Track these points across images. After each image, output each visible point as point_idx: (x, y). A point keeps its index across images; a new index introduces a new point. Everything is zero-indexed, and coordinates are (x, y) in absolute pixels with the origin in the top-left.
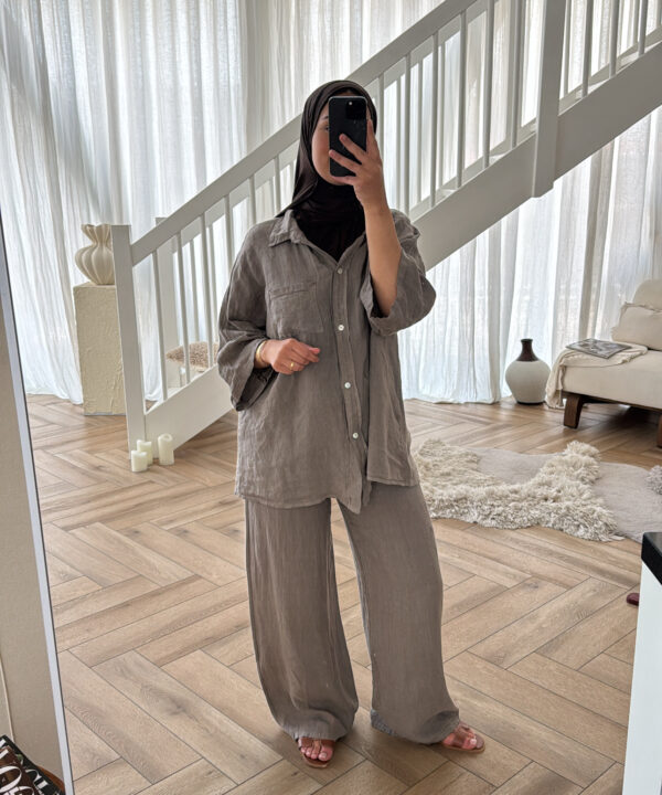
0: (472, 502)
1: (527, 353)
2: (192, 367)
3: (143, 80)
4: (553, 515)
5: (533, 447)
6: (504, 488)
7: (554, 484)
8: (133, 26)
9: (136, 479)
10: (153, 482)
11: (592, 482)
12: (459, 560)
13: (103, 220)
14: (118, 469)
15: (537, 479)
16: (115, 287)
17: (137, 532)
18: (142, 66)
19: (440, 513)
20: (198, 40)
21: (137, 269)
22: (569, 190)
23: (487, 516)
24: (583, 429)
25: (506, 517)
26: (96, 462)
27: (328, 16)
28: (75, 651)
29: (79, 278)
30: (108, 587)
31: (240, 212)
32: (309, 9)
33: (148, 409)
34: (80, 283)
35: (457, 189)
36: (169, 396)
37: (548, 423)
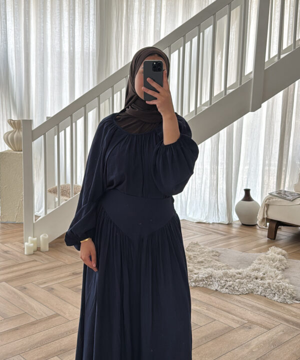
0: (215, 278)
1: (247, 196)
2: (62, 198)
3: (44, 46)
4: (260, 287)
5: (251, 249)
6: (233, 271)
7: (261, 270)
8: (40, 17)
9: (27, 259)
10: (36, 261)
11: (283, 270)
12: (207, 311)
13: (18, 117)
15: (251, 267)
16: (22, 152)
18: (43, 39)
20: (74, 26)
21: (35, 143)
22: (270, 109)
23: (223, 287)
24: (278, 240)
25: (234, 288)
26: (6, 249)
27: (143, 15)
31: (92, 115)
32: (133, 12)
33: (36, 220)
34: (3, 150)
35: (209, 106)
36: (48, 213)
37: (259, 236)
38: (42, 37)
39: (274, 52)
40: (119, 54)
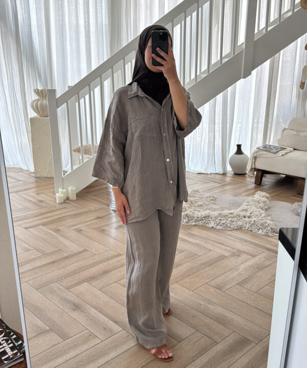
0: (211, 218)
1: (239, 151)
2: (85, 156)
3: (62, 22)
4: (248, 224)
5: (241, 194)
6: (226, 212)
7: (249, 210)
9: (58, 207)
10: (66, 208)
11: (266, 210)
12: (205, 244)
13: (43, 87)
14: (50, 202)
15: (241, 208)
16: (49, 118)
17: (59, 230)
18: (62, 15)
19: (197, 223)
21: (59, 110)
22: (259, 75)
23: (218, 224)
24: (263, 186)
25: (226, 225)
26: (40, 199)
28: (30, 282)
29: (32, 114)
30: (45, 255)
31: (107, 84)
33: (64, 175)
34: (33, 116)
35: (207, 74)
36: (74, 169)
37: (248, 183)
38: (61, 14)
39: (263, 25)
40: (129, 28)
